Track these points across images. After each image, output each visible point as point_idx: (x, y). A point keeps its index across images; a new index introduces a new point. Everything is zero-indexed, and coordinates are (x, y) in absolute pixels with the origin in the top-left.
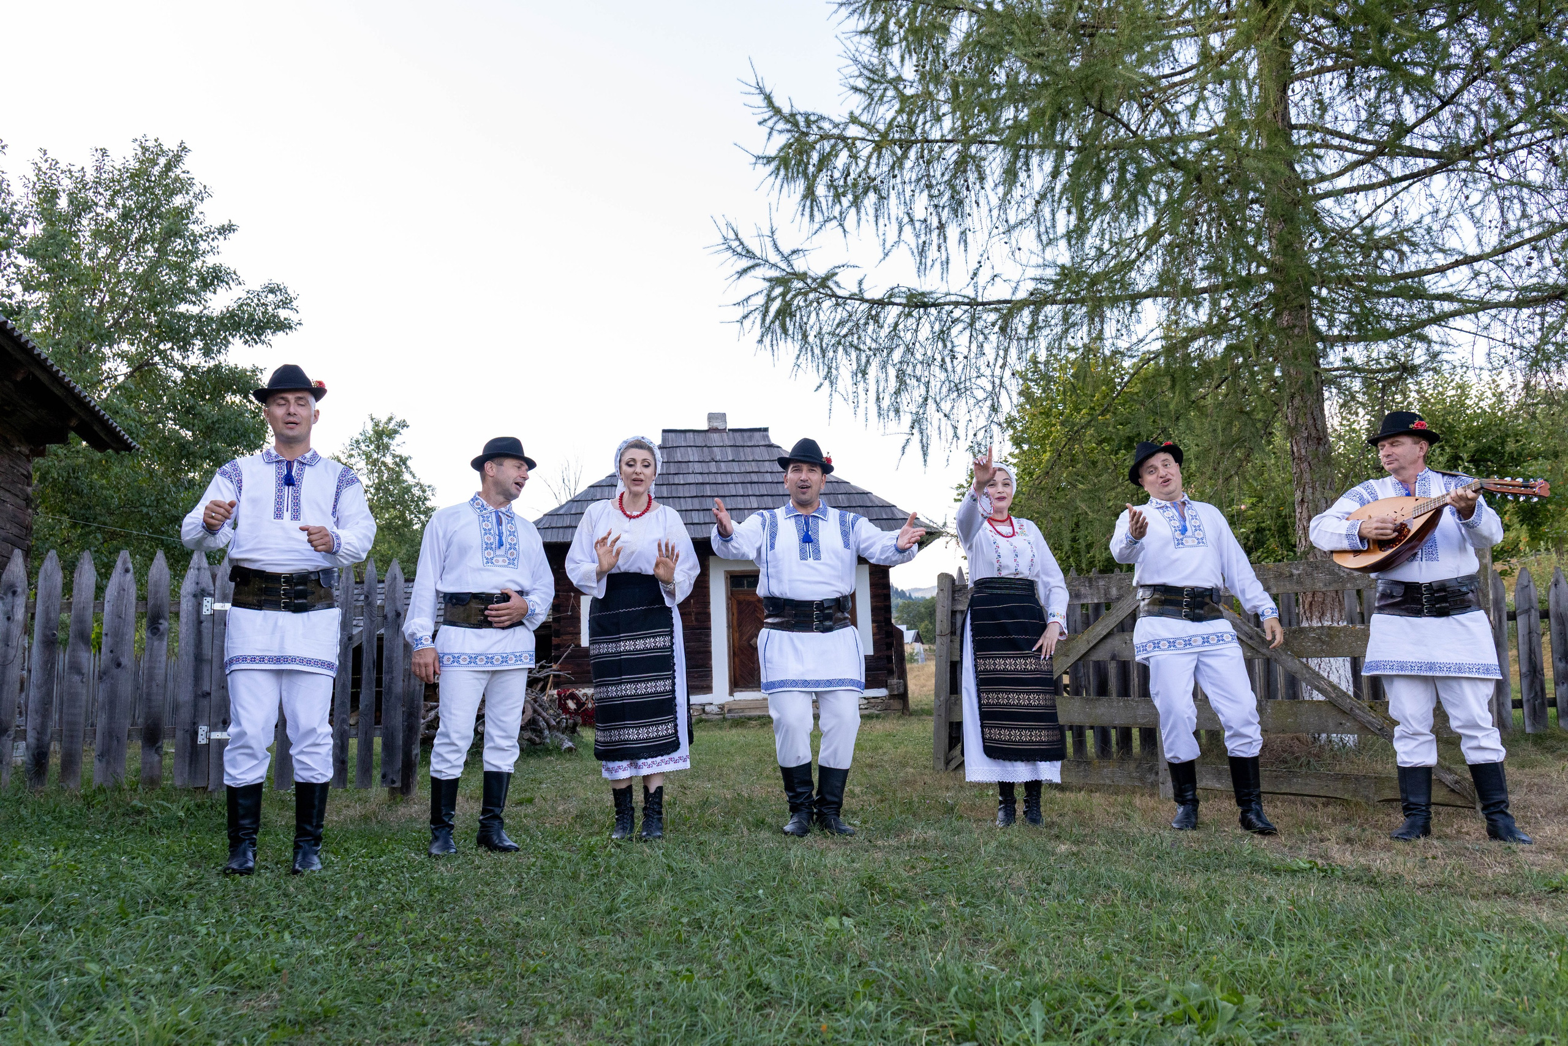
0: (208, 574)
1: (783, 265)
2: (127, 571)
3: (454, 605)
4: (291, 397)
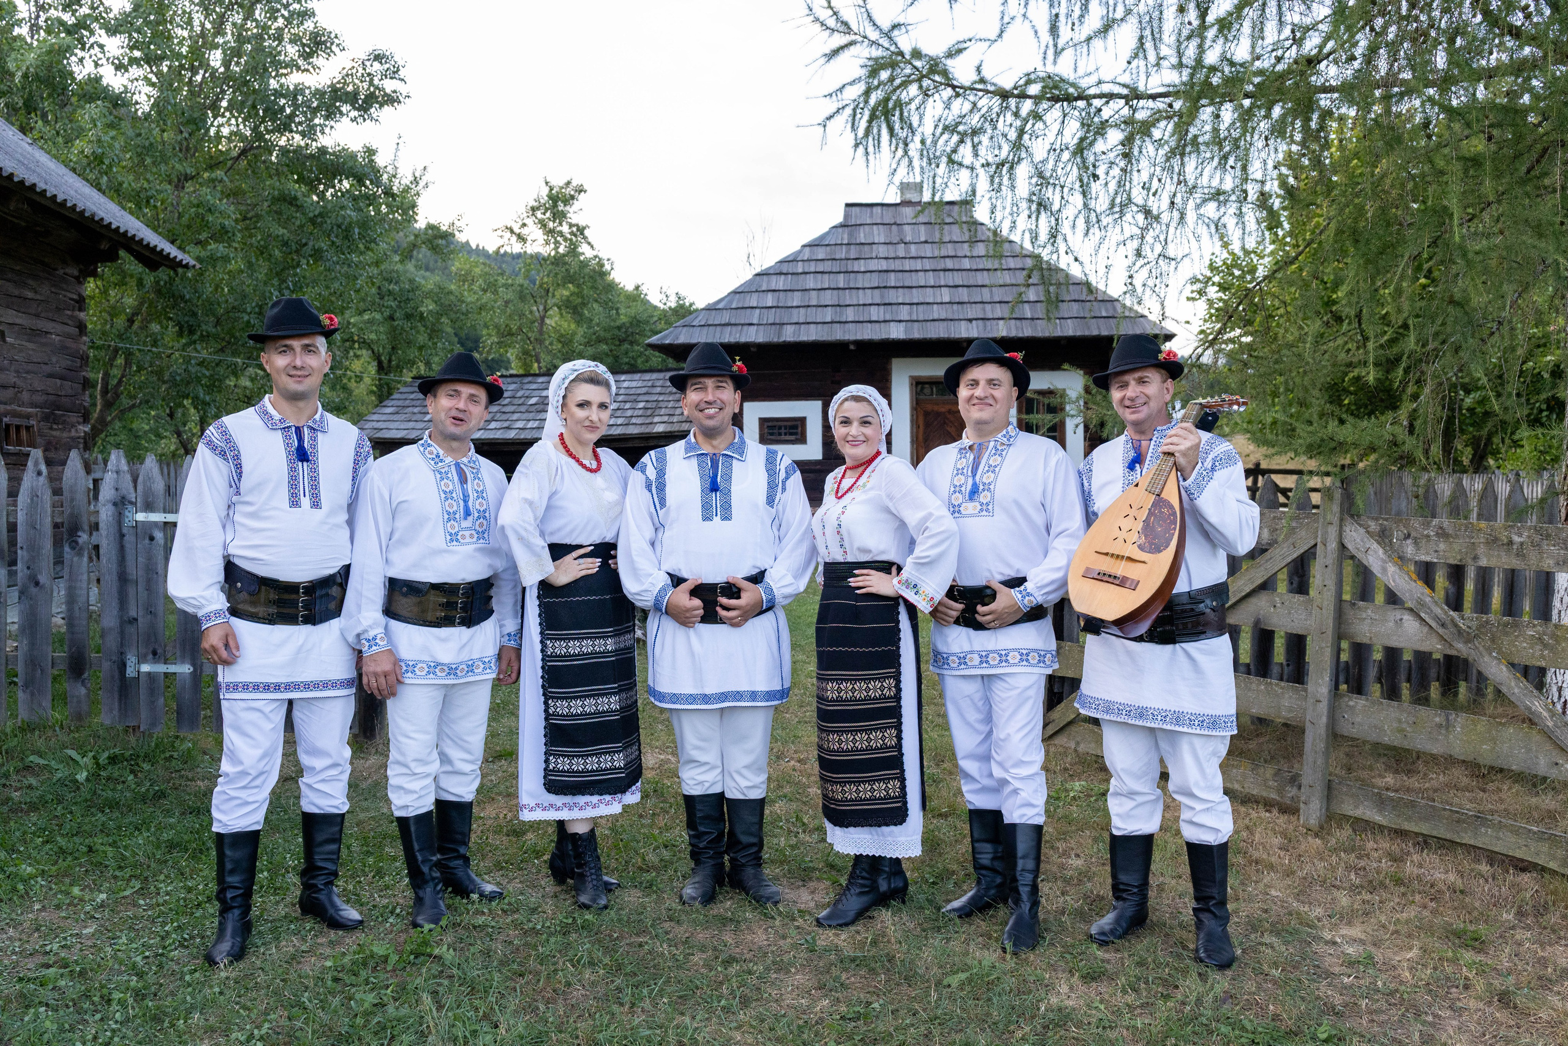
0: (128, 477)
1: (886, 44)
2: (39, 473)
3: (405, 595)
4: (296, 344)
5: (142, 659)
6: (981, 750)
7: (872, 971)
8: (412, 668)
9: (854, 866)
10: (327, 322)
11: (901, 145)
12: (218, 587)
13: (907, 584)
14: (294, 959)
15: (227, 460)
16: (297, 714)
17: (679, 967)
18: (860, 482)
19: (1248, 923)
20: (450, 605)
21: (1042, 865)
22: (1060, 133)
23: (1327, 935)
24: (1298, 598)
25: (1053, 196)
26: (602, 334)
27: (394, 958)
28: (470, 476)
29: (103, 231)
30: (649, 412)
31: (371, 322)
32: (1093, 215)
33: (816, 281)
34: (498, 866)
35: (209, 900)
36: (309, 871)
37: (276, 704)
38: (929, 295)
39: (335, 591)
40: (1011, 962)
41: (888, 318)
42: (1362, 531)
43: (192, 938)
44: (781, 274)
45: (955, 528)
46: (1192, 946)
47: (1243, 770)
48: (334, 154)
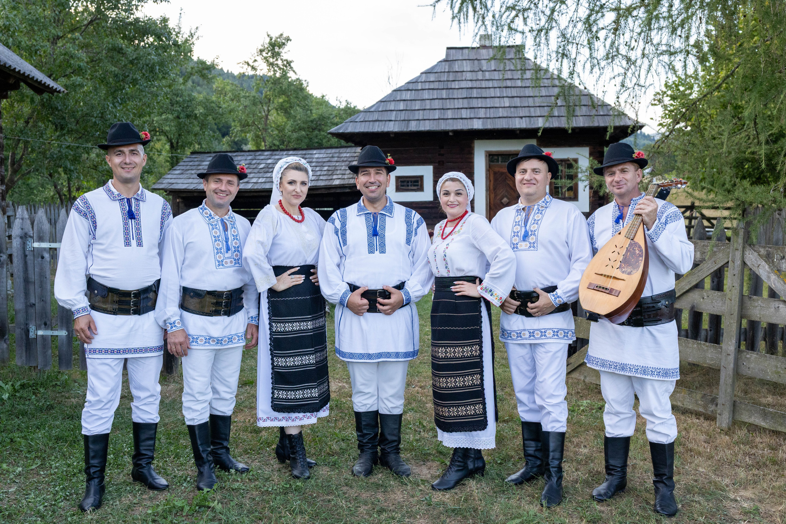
3: (192, 297)
4: (126, 150)
5: (38, 328)
6: (529, 387)
7: (465, 517)
8: (195, 340)
9: (454, 454)
10: (144, 136)
11: (481, 19)
12: (83, 293)
13: (486, 290)
14: (130, 508)
15: (87, 219)
16: (129, 366)
17: (352, 515)
18: (456, 229)
19: (686, 488)
20: (218, 304)
21: (564, 452)
22: (576, 11)
23: (732, 496)
24: (717, 293)
25: (572, 49)
26: (302, 125)
27: (187, 508)
28: (229, 226)
29: (11, 73)
30: (330, 173)
31: (166, 120)
32: (596, 61)
33: (429, 94)
34: (246, 452)
35: (80, 471)
36: (137, 456)
37: (118, 361)
38: (497, 103)
39: (151, 295)
40: (546, 513)
41: (472, 116)
42: (756, 254)
43: (71, 494)
44: (408, 90)
45: (514, 256)
46: (652, 503)
47: (683, 394)
48: (144, 22)
